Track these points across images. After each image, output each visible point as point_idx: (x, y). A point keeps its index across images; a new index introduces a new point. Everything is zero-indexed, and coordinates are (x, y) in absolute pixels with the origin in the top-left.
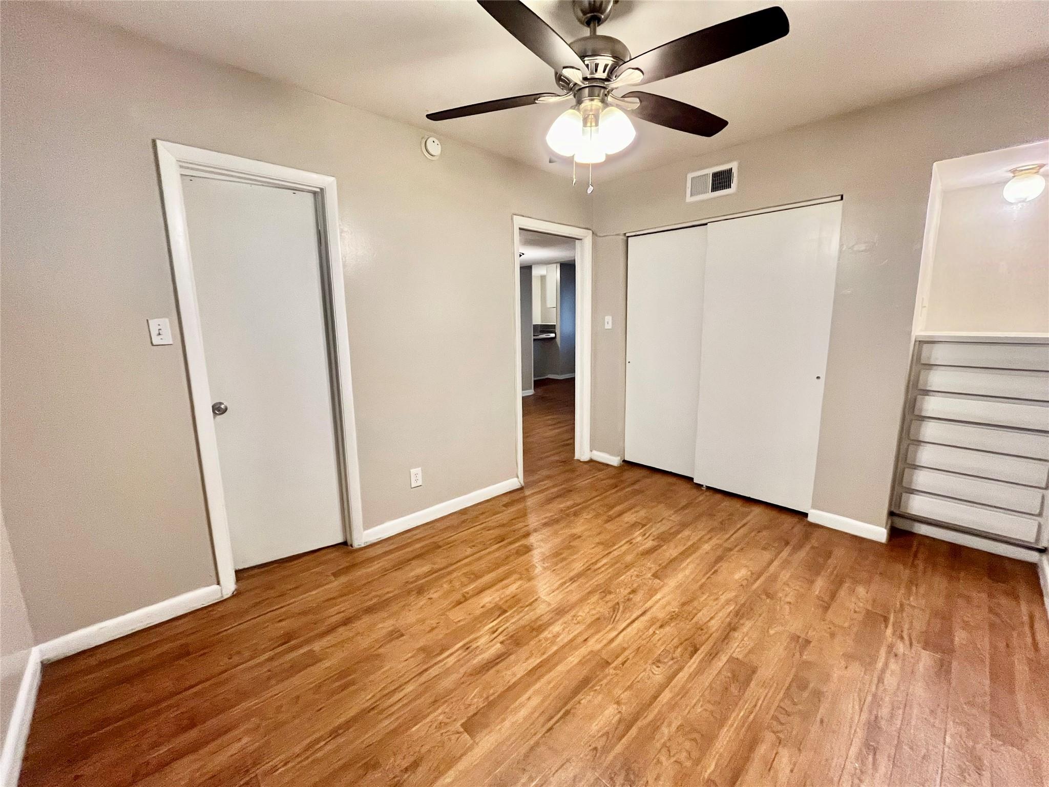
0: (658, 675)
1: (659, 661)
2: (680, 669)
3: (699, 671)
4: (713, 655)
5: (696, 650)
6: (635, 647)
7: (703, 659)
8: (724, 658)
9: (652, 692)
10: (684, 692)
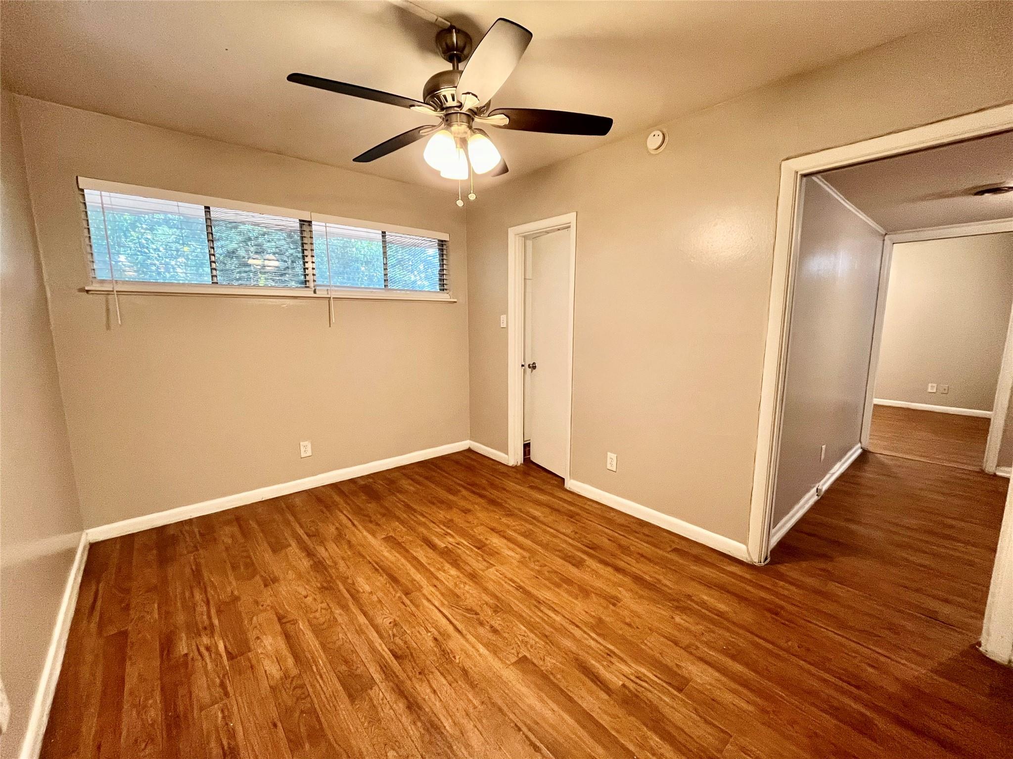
0: (384, 620)
1: (396, 625)
2: (381, 637)
3: (373, 649)
4: (385, 668)
5: (396, 656)
6: (417, 613)
7: (384, 658)
8: (377, 677)
9: (371, 613)
10: (360, 632)
